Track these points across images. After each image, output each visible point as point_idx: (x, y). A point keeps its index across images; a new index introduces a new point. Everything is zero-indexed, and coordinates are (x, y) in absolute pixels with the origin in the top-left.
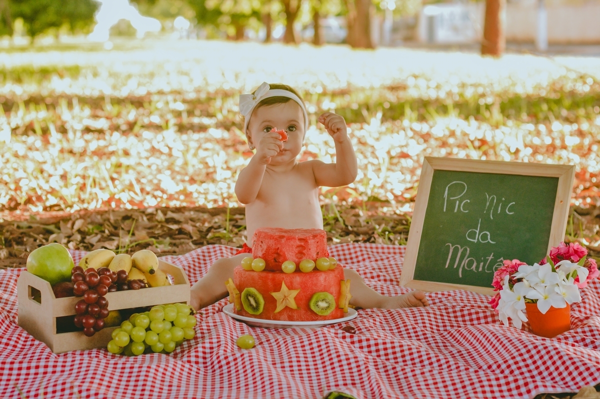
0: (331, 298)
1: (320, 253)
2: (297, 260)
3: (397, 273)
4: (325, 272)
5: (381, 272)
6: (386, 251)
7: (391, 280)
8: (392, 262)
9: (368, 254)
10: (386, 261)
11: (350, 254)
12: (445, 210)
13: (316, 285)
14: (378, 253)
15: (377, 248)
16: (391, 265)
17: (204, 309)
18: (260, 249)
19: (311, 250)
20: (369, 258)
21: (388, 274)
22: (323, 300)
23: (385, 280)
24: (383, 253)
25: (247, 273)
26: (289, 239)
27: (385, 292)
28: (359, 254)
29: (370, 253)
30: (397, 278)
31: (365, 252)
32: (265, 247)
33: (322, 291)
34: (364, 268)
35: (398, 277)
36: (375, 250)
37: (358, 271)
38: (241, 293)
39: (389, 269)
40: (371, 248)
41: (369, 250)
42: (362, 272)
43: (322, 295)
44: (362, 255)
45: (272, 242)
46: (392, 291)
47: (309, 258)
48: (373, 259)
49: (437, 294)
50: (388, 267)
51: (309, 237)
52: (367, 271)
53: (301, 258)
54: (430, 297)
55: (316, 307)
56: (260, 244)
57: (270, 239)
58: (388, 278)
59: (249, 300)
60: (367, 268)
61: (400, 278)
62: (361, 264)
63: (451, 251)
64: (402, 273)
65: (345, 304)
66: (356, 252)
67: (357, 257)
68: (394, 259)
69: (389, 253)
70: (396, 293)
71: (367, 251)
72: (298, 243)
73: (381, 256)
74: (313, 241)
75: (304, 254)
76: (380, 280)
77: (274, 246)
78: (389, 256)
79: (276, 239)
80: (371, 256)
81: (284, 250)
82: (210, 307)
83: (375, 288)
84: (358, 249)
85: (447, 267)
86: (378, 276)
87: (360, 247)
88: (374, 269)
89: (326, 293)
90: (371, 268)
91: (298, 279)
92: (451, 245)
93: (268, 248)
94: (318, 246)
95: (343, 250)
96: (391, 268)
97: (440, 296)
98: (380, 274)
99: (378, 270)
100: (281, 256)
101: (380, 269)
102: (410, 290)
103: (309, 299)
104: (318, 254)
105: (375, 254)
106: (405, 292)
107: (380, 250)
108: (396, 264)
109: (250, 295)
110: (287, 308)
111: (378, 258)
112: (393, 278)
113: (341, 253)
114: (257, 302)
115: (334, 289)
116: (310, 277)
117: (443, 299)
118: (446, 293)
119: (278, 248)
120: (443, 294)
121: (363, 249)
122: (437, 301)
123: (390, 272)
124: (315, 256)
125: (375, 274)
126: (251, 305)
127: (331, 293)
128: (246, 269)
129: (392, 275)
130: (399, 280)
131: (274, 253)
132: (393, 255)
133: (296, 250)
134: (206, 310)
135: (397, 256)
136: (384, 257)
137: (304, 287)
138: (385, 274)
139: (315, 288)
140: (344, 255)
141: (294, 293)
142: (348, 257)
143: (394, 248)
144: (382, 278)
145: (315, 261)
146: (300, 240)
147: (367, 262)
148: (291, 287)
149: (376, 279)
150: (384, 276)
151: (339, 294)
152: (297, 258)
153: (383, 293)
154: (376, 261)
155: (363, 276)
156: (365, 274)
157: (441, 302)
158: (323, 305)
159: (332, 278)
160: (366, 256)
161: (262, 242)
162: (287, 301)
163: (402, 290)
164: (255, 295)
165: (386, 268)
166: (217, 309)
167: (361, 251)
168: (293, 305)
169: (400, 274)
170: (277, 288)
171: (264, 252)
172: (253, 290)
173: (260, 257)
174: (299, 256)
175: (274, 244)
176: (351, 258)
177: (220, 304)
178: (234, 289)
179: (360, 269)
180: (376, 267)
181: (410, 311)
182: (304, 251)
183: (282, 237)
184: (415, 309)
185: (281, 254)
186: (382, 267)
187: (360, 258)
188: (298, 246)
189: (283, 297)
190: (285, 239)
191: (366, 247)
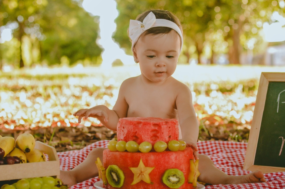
0: (180, 174)
1: (171, 137)
2: (151, 142)
3: (242, 161)
4: (175, 152)
5: (230, 160)
6: (234, 146)
7: (237, 166)
8: (239, 153)
9: (221, 148)
10: (234, 154)
11: (208, 148)
12: (278, 112)
13: (168, 163)
14: (228, 148)
15: (228, 144)
16: (237, 155)
17: (79, 184)
18: (122, 133)
19: (164, 133)
20: (222, 151)
21: (235, 161)
22: (174, 175)
23: (232, 166)
24: (233, 148)
25: (111, 153)
26: (145, 124)
27: (231, 173)
28: (214, 148)
29: (223, 148)
30: (241, 165)
31: (218, 147)
32: (126, 131)
33: (173, 168)
34: (217, 157)
35: (242, 163)
36: (226, 146)
37: (212, 159)
38: (106, 170)
39: (236, 158)
40: (223, 144)
41: (222, 145)
42: (214, 160)
43: (173, 171)
44: (217, 149)
45: (131, 127)
46: (236, 173)
47: (162, 140)
48: (224, 152)
49: (272, 174)
50: (235, 156)
51: (162, 123)
52: (219, 159)
53: (155, 140)
54: (267, 176)
55: (168, 181)
56: (122, 129)
57: (130, 125)
58: (234, 164)
59: (112, 176)
60: (219, 157)
61: (243, 164)
62: (215, 155)
63: (283, 142)
64: (245, 160)
65: (194, 180)
66: (212, 147)
67: (213, 150)
68: (241, 152)
69: (237, 148)
70: (240, 174)
71: (220, 146)
72: (153, 127)
73: (230, 150)
74: (165, 126)
75: (158, 137)
76: (228, 166)
77: (132, 131)
78: (237, 149)
79: (134, 125)
80: (223, 150)
81: (141, 133)
82: (84, 183)
83: (223, 170)
84: (213, 145)
85: (280, 155)
86: (227, 163)
87: (215, 143)
88: (224, 158)
89: (176, 170)
90: (222, 157)
91: (152, 157)
92: (283, 138)
93: (129, 132)
94: (170, 131)
95: (202, 146)
96: (238, 157)
97: (274, 175)
98: (229, 161)
99: (227, 159)
100: (139, 138)
101: (229, 158)
102: (251, 172)
103: (162, 174)
104: (170, 137)
105: (227, 149)
106: (246, 173)
107: (230, 146)
108: (241, 155)
109: (113, 171)
110: (142, 182)
111: (229, 151)
112: (239, 164)
113: (201, 148)
114: (118, 176)
115: (184, 167)
116: (163, 156)
117: (278, 178)
118: (279, 173)
119: (136, 132)
120: (277, 174)
121: (218, 145)
122: (272, 179)
123: (237, 160)
124: (167, 138)
125: (224, 161)
126: (114, 180)
127: (182, 170)
128: (111, 150)
129: (238, 162)
130: (243, 166)
131: (133, 136)
132: (239, 149)
133: (151, 134)
134: (80, 185)
135: (243, 150)
136: (233, 150)
137: (157, 164)
138: (232, 161)
139: (167, 165)
140: (203, 149)
141: (149, 170)
142: (206, 150)
143: (240, 145)
144: (230, 164)
145: (167, 143)
146: (155, 125)
147: (220, 154)
148: (147, 164)
149: (226, 165)
150: (232, 163)
151: (189, 171)
152: (152, 140)
153: (229, 174)
154: (227, 153)
155: (215, 163)
156: (217, 161)
157: (276, 179)
158: (174, 179)
159: (182, 157)
160: (219, 150)
161: (124, 128)
162: (143, 176)
163: (244, 172)
164: (117, 171)
165: (233, 158)
166: (89, 184)
167: (216, 146)
168: (147, 180)
169: (244, 162)
170: (136, 165)
171: (125, 136)
172: (115, 167)
173: (122, 140)
174: (154, 138)
175: (132, 129)
176: (208, 152)
177: (93, 180)
178: (102, 167)
179: (213, 158)
180: (225, 156)
181: (248, 186)
182: (158, 135)
183: (139, 123)
184: (253, 184)
185: (139, 136)
186: (230, 156)
187: (215, 151)
188: (153, 131)
189: (139, 172)
190: (142, 124)
191: (219, 144)
